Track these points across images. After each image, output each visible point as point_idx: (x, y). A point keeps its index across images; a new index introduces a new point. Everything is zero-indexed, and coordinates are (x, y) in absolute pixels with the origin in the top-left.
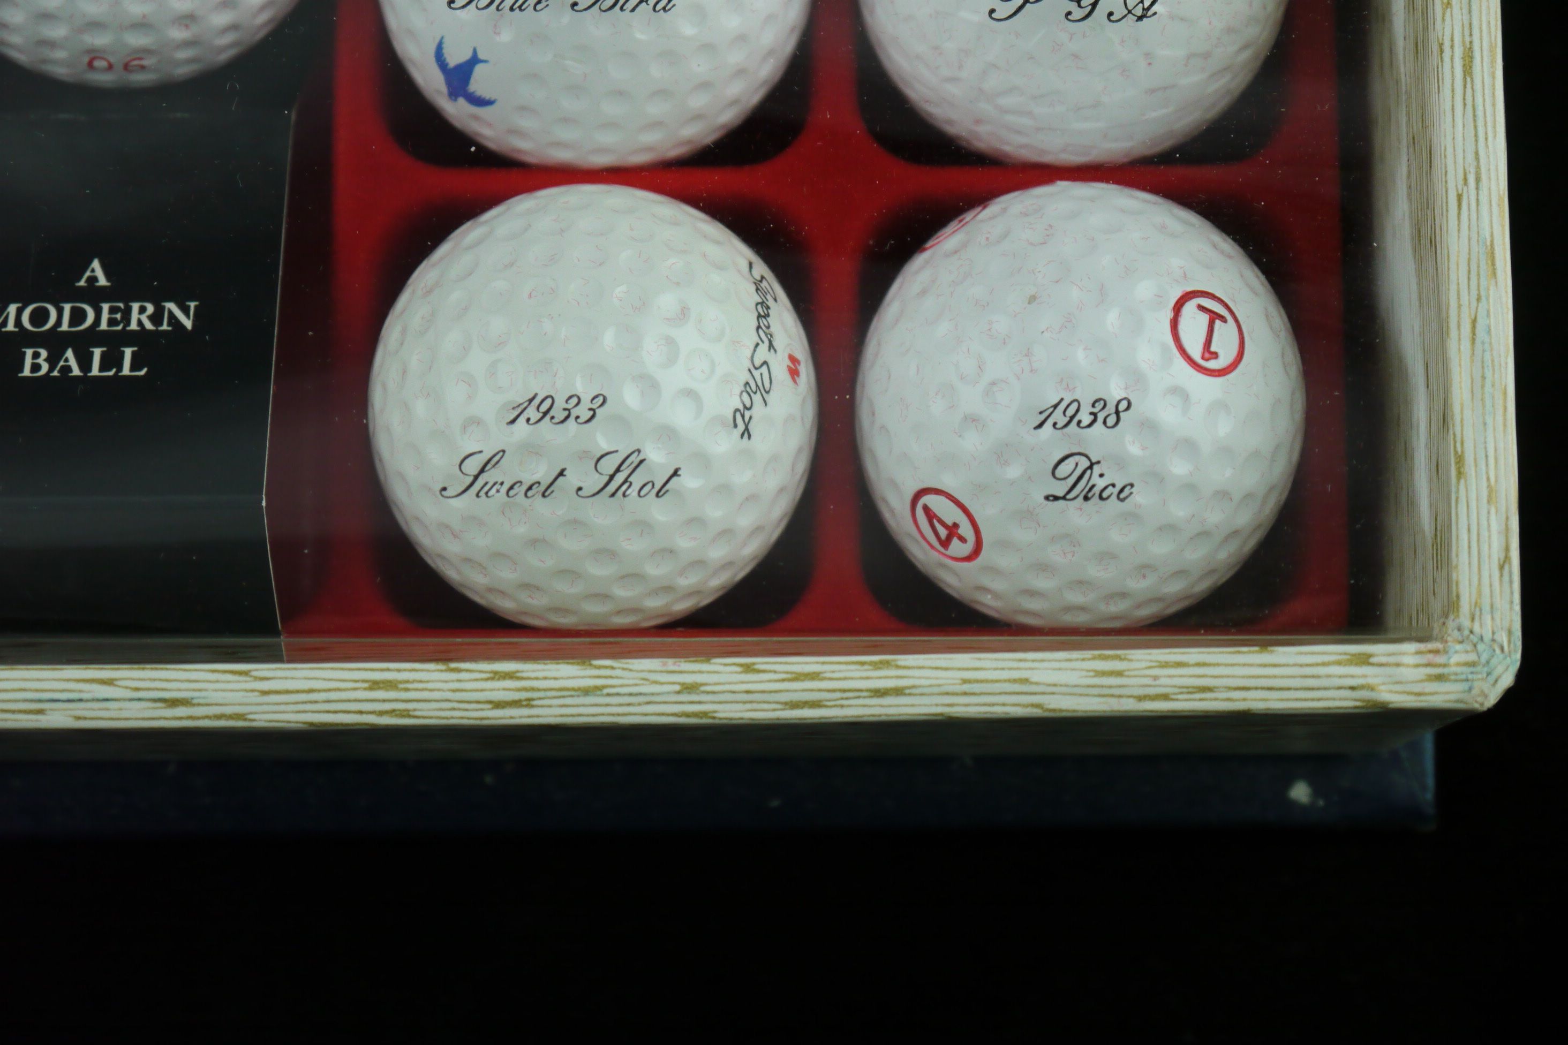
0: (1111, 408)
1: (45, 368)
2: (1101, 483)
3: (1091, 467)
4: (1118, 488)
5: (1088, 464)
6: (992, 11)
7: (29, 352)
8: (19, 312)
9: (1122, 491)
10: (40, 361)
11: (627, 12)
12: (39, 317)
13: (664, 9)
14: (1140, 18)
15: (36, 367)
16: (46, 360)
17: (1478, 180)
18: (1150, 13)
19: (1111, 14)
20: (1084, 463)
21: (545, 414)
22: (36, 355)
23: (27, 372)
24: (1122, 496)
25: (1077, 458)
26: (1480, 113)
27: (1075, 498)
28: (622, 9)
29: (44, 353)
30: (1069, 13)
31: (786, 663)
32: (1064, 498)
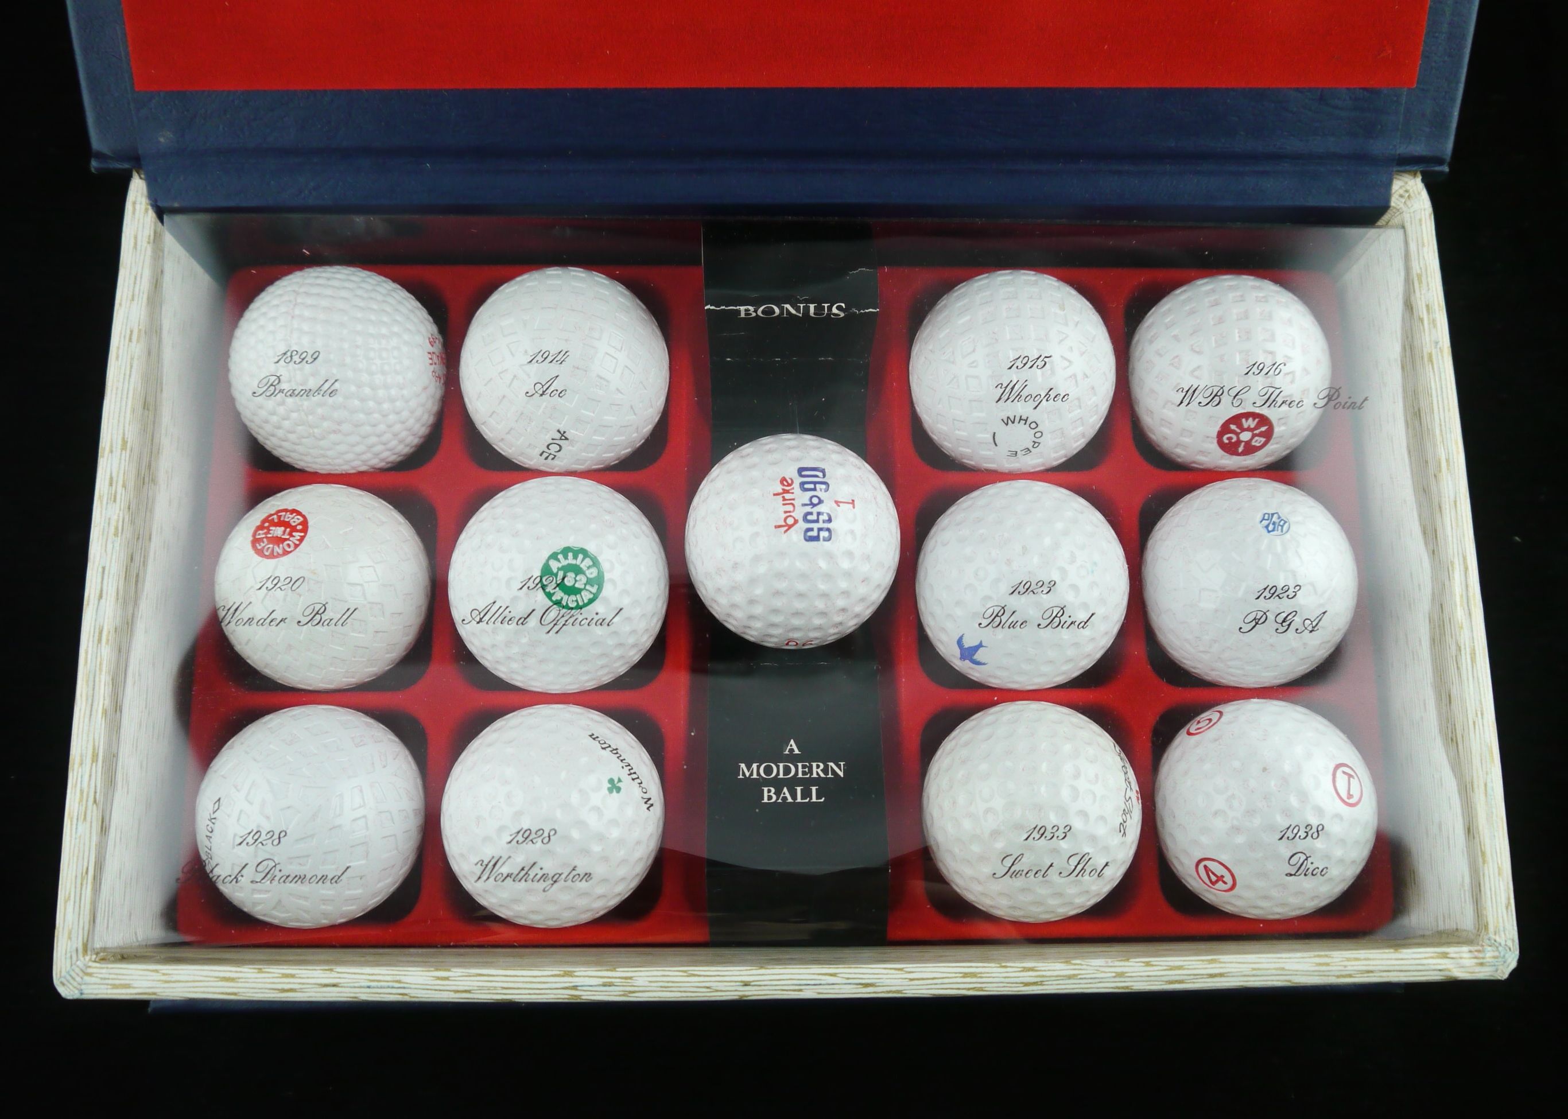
0: (1314, 830)
1: (774, 798)
2: (1312, 868)
3: (1306, 859)
4: (1320, 869)
5: (1305, 858)
6: (1241, 628)
7: (766, 789)
8: (758, 768)
9: (1322, 871)
10: (771, 794)
11: (1065, 629)
12: (768, 770)
13: (1083, 627)
14: (1311, 632)
15: (770, 798)
16: (774, 793)
17: (1482, 714)
18: (1316, 629)
19: (1297, 630)
20: (1303, 857)
21: (1042, 835)
22: (769, 791)
23: (766, 800)
24: (1323, 873)
25: (1300, 855)
26: (1481, 681)
27: (1300, 875)
28: (1062, 627)
29: (773, 790)
30: (1277, 629)
31: (1166, 961)
32: (1295, 875)
